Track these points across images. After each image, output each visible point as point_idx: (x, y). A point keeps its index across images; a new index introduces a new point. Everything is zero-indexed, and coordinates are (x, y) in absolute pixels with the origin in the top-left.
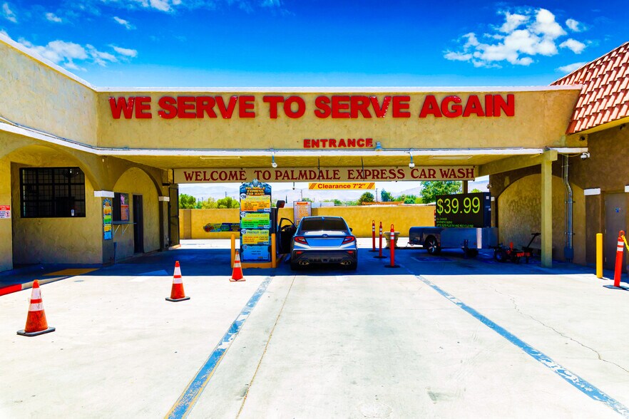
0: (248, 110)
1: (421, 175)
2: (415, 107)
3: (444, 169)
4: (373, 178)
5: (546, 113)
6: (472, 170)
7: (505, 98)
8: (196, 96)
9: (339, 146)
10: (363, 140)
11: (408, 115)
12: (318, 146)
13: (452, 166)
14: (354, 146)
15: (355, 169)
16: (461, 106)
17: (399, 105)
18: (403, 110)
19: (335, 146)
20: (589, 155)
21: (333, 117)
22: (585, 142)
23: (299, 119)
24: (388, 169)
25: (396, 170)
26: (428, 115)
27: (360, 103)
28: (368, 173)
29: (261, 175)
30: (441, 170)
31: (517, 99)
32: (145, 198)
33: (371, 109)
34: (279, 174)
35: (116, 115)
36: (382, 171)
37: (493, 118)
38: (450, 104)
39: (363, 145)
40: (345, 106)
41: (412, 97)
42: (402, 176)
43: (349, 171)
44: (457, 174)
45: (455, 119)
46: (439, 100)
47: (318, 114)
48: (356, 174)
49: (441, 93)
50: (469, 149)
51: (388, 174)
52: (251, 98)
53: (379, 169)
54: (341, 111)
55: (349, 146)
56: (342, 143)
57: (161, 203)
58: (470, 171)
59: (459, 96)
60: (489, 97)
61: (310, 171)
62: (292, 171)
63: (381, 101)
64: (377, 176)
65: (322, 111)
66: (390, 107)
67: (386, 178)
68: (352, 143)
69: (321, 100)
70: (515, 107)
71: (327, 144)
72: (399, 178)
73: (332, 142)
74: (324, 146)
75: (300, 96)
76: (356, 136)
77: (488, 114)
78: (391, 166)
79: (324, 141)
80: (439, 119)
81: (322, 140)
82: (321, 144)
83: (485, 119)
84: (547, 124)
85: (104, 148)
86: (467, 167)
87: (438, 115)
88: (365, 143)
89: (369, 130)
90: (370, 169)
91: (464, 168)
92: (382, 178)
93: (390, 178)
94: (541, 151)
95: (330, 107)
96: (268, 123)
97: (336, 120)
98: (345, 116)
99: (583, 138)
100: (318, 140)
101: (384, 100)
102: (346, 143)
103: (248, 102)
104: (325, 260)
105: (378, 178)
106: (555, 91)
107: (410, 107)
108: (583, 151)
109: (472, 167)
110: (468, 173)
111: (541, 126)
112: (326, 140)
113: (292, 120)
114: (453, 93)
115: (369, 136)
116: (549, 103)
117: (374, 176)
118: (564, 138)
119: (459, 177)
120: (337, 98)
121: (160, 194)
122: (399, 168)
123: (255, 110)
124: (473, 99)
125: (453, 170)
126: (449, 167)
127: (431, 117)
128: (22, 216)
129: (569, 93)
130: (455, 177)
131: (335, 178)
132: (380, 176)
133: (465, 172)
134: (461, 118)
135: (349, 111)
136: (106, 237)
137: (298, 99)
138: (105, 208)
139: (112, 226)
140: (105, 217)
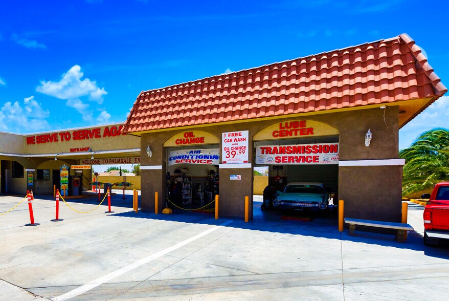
0: (56, 139)
2: (102, 133)
8: (44, 135)
10: (87, 148)
11: (100, 136)
12: (74, 151)
14: (84, 151)
16: (117, 131)
17: (97, 133)
18: (98, 135)
19: (79, 151)
21: (78, 139)
23: (69, 141)
26: (106, 136)
27: (85, 133)
33: (89, 135)
35: (28, 144)
39: (87, 150)
41: (101, 128)
45: (115, 137)
46: (110, 129)
47: (74, 139)
49: (110, 125)
52: (57, 134)
54: (80, 137)
59: (116, 126)
63: (91, 131)
65: (75, 137)
66: (94, 134)
69: (74, 133)
73: (78, 149)
74: (76, 151)
76: (84, 147)
80: (110, 137)
85: (26, 154)
89: (89, 144)
95: (77, 135)
96: (61, 143)
97: (79, 141)
98: (81, 139)
100: (74, 149)
101: (93, 131)
103: (56, 136)
107: (100, 133)
112: (76, 149)
113: (67, 141)
114: (114, 125)
115: (88, 146)
120: (79, 132)
123: (58, 139)
128: (13, 177)
134: (117, 136)
135: (82, 136)
136: (29, 184)
137: (68, 133)
138: (29, 175)
139: (34, 181)
140: (29, 178)
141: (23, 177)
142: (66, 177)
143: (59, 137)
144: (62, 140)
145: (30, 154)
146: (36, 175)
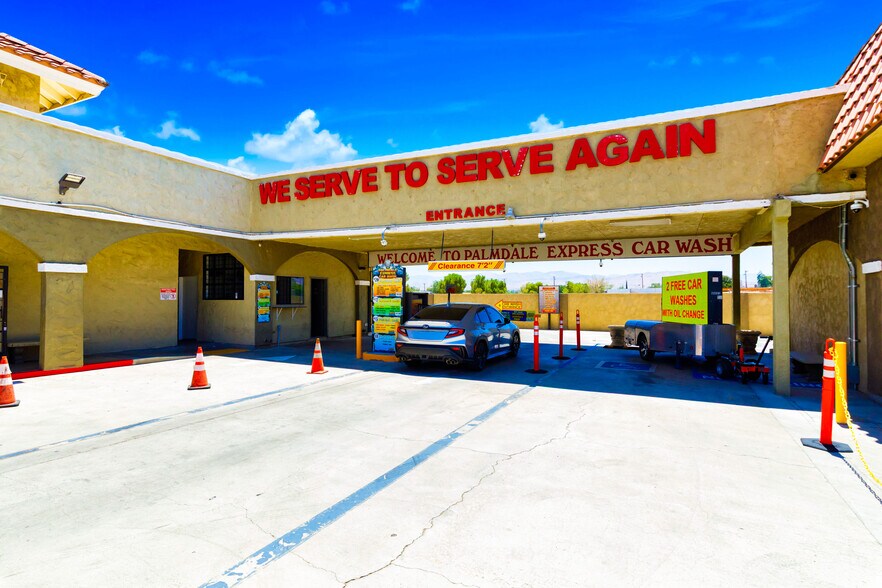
0: (371, 183)
1: (647, 249)
2: (560, 158)
3: (683, 240)
4: (580, 255)
5: (777, 140)
6: (729, 240)
7: (700, 126)
8: (325, 173)
9: (466, 216)
10: (493, 207)
11: (550, 169)
12: (442, 218)
13: (696, 235)
14: (483, 215)
15: (556, 245)
16: (627, 148)
17: (539, 158)
18: (543, 164)
19: (461, 217)
20: (867, 203)
21: (458, 181)
22: (861, 181)
23: (422, 188)
24: (600, 243)
25: (611, 244)
26: (578, 166)
27: (489, 160)
28: (573, 250)
29: (450, 255)
30: (677, 242)
31: (720, 124)
32: (330, 282)
33: (503, 167)
34: (468, 254)
35: (264, 202)
36: (592, 246)
37: (679, 159)
38: (611, 148)
39: (493, 213)
40: (473, 167)
41: (555, 144)
42: (619, 252)
43: (549, 248)
44: (703, 246)
45: (618, 167)
46: (594, 144)
47: (442, 180)
48: (557, 251)
49: (597, 133)
50: (640, 208)
51: (599, 250)
52: (374, 169)
53: (588, 244)
54: (468, 173)
55: (477, 215)
56: (469, 212)
57: (357, 288)
58: (725, 241)
59: (623, 133)
60: (671, 129)
61: (503, 250)
62: (483, 251)
63: (515, 155)
64: (585, 253)
65: (446, 176)
66: (527, 162)
67: (597, 255)
68: (480, 211)
69: (445, 163)
70: (717, 138)
71: (452, 214)
72: (614, 254)
73: (458, 213)
74: (448, 217)
75: (423, 161)
76: (484, 203)
77: (671, 154)
78: (604, 239)
79: (448, 212)
80: (595, 170)
81: (446, 211)
82: (445, 215)
83: (666, 161)
84: (779, 159)
85: (255, 233)
86: (720, 236)
87: (592, 164)
88: (495, 210)
89: (501, 194)
90: (577, 244)
91: (716, 238)
92: (592, 255)
93: (603, 255)
94: (768, 203)
95: (455, 170)
96: (390, 195)
97: (462, 185)
98: (472, 179)
99: (853, 175)
100: (442, 211)
101: (520, 153)
102: (474, 211)
103: (371, 175)
104: (425, 356)
105: (586, 255)
106: (794, 102)
107: (554, 158)
108: (857, 198)
109: (728, 236)
110: (721, 244)
111: (767, 162)
112: (451, 211)
113: (414, 189)
114: (614, 131)
115: (501, 201)
116: (782, 123)
117: (581, 252)
118: (815, 178)
119: (706, 251)
120: (463, 158)
121: (356, 278)
122: (616, 241)
123: (377, 183)
124: (646, 135)
125: (697, 241)
126: (690, 238)
127: (582, 168)
128: (204, 298)
129: (825, 101)
130: (700, 251)
131: (531, 257)
132: (589, 253)
133: (717, 243)
134: (627, 164)
135: (476, 172)
136: (260, 320)
137: (420, 165)
138: (260, 291)
139: (272, 309)
140: (260, 300)
141: (241, 297)
142: (393, 297)
143: (384, 179)
144: (395, 185)
145: (272, 232)
146: (276, 292)
